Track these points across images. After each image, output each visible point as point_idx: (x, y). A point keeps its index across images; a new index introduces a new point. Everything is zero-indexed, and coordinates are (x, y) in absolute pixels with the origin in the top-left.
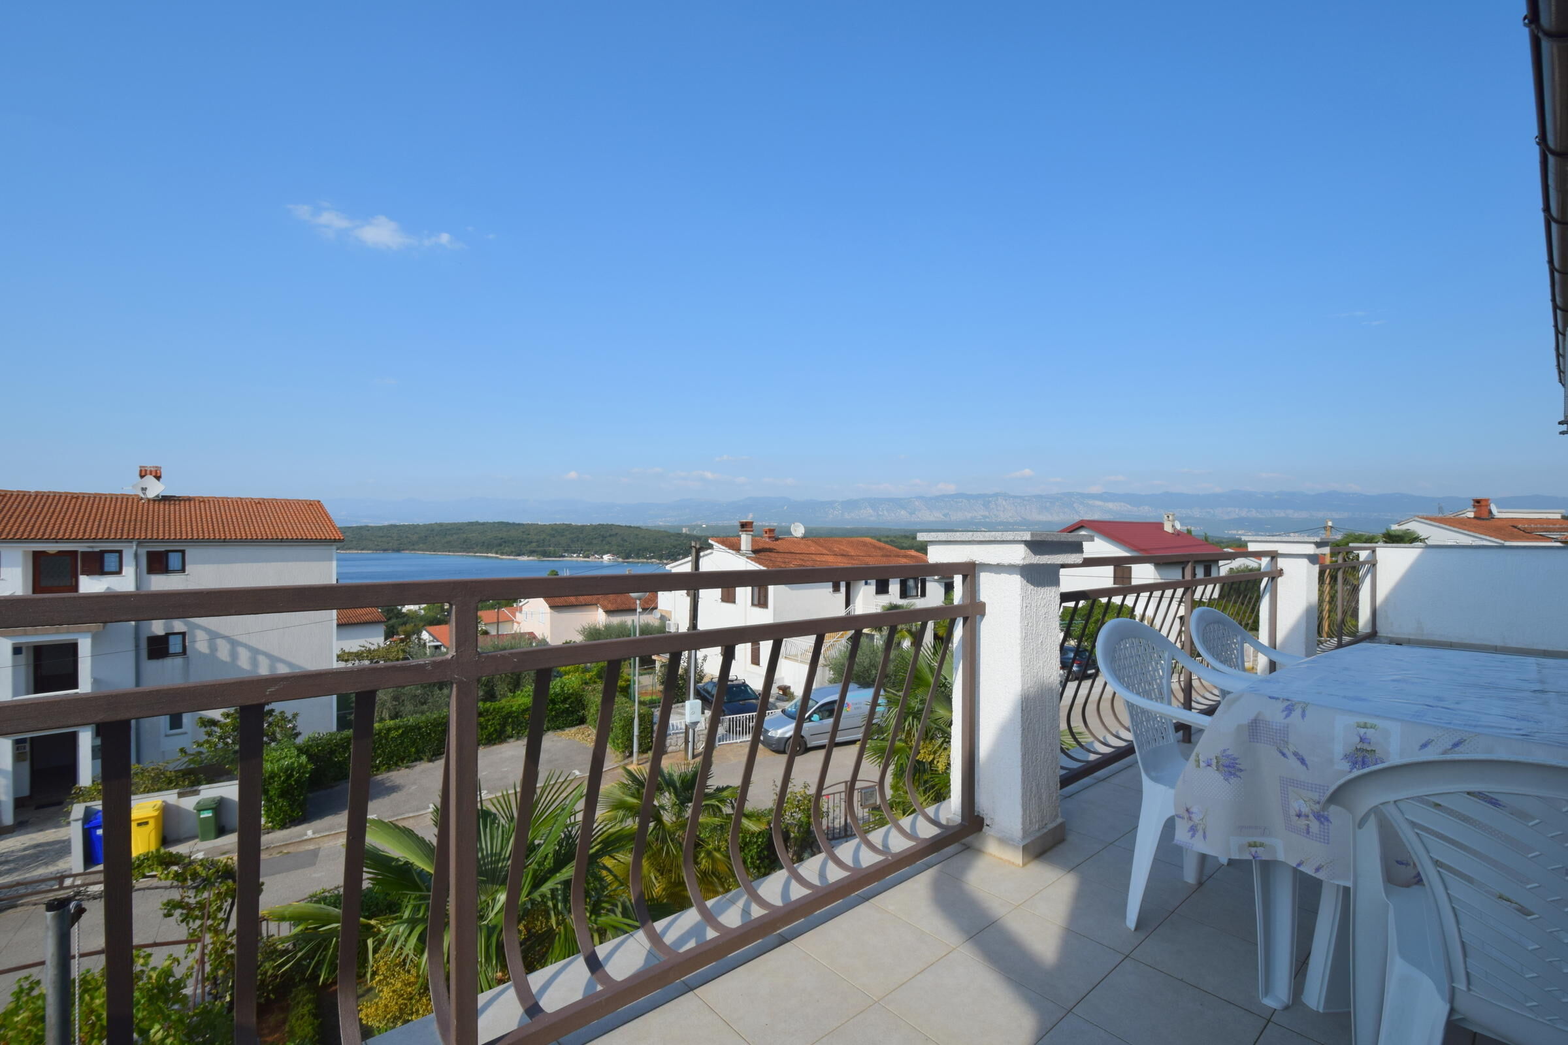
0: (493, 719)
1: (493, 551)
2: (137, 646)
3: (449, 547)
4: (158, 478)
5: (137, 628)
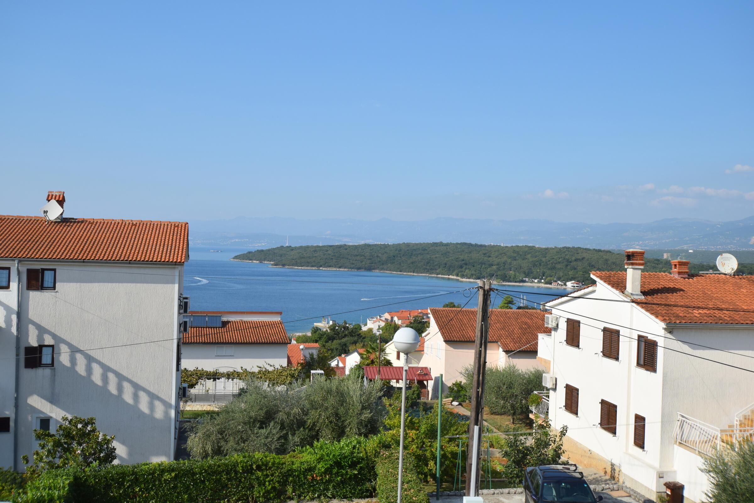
0: (272, 475)
1: (455, 273)
2: (18, 355)
3: (415, 268)
4: (61, 202)
5: (18, 339)
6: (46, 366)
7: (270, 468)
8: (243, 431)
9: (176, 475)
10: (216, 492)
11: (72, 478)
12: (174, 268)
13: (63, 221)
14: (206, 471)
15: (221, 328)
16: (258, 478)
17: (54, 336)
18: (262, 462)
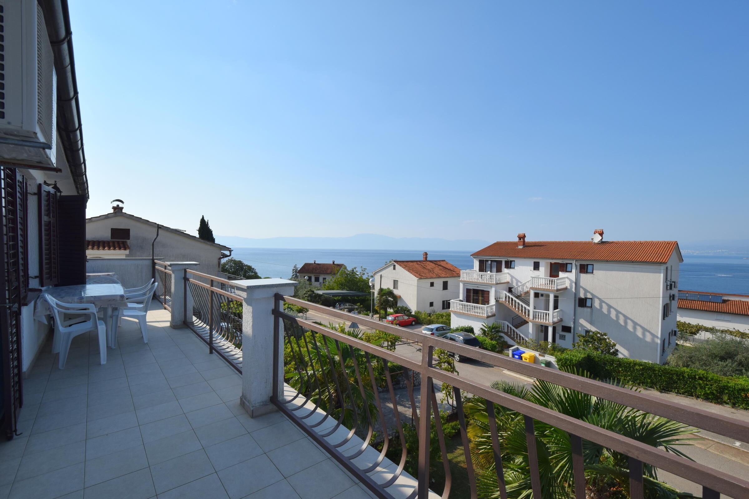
0: (711, 385)
2: (575, 301)
4: (601, 234)
5: (575, 294)
6: (588, 307)
7: (709, 381)
8: (707, 360)
9: (643, 368)
10: (669, 384)
11: (586, 355)
12: (661, 265)
13: (602, 243)
14: (662, 371)
15: (722, 303)
16: (700, 384)
17: (592, 294)
18: (704, 376)
